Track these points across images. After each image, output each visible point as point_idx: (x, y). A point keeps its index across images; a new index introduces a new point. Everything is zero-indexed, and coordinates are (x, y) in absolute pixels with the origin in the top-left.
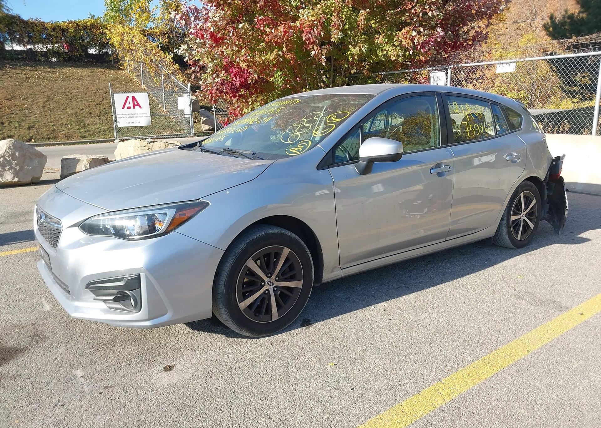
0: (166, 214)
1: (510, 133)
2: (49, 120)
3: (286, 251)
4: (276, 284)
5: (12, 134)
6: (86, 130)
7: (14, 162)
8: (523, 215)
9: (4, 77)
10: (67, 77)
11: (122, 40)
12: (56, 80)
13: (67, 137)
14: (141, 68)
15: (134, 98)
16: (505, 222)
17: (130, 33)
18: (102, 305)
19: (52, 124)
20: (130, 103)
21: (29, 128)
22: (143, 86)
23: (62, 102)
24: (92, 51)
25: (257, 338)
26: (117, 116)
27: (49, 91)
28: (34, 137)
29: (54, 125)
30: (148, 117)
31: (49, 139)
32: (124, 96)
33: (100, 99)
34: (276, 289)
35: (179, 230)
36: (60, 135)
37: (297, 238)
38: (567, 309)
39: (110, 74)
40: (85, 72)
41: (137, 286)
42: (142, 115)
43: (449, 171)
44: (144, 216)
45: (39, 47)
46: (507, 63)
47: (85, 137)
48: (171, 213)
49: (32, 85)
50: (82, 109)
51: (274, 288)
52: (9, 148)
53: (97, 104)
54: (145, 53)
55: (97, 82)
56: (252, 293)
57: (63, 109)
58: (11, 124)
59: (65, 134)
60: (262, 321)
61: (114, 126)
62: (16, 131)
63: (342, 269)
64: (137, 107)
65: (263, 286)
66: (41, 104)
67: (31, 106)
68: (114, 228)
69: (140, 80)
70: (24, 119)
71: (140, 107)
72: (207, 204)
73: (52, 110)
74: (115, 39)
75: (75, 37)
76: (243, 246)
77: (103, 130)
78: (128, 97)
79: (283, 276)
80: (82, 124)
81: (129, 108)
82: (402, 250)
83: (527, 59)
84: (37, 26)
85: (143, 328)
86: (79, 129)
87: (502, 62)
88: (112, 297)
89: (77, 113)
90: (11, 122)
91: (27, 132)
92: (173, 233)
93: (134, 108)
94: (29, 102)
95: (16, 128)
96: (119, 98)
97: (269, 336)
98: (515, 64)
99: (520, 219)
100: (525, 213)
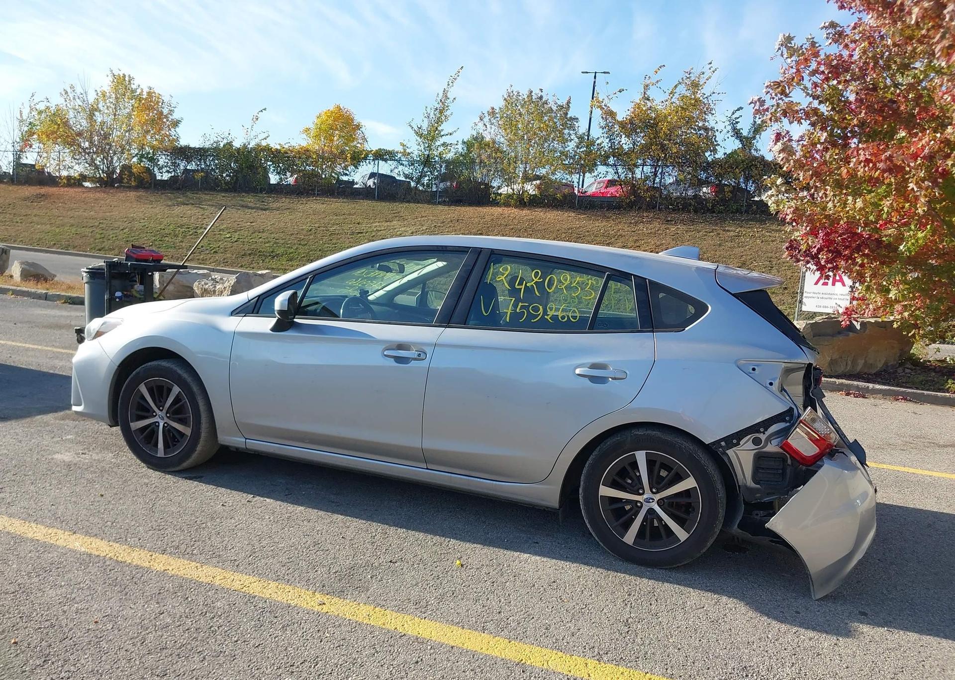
3: (176, 390)
4: (166, 420)
26: (805, 295)
34: (166, 425)
42: (843, 297)
43: (417, 359)
60: (148, 450)
61: (797, 309)
64: (838, 284)
65: (155, 416)
71: (844, 285)
79: (173, 414)
81: (825, 284)
93: (834, 284)
99: (639, 504)
100: (658, 497)
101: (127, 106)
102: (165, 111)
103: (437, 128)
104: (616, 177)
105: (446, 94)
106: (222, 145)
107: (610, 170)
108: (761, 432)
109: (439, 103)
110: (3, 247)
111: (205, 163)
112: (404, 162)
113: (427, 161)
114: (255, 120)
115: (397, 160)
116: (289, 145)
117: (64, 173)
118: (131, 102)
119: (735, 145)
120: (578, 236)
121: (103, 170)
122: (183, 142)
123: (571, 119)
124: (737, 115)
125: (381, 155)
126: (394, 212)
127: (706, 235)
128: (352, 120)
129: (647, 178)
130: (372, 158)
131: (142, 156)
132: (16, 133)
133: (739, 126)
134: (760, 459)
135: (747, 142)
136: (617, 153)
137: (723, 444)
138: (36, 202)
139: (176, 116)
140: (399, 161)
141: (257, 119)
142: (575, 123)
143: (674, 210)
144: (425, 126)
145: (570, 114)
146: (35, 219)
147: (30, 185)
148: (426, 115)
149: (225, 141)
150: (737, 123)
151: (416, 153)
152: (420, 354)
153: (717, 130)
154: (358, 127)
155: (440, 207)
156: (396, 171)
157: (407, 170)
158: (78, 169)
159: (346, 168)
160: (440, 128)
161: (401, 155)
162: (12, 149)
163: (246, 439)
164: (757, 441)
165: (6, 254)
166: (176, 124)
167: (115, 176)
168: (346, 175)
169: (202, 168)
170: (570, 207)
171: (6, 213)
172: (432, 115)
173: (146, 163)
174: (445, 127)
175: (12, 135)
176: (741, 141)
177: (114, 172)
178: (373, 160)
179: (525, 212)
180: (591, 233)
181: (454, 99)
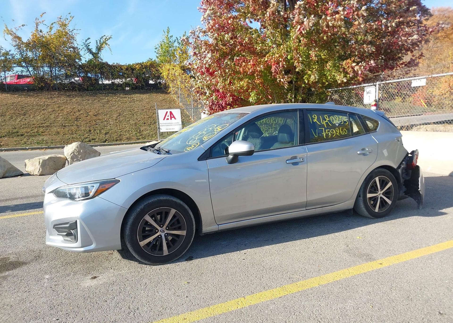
0: (93, 186)
1: (365, 134)
2: (118, 129)
3: (173, 211)
4: (166, 232)
5: (95, 138)
6: (140, 134)
7: (80, 156)
8: (380, 194)
9: (95, 101)
10: (133, 100)
11: (169, 74)
12: (126, 102)
13: (128, 139)
14: (179, 92)
15: (171, 113)
16: (361, 198)
17: (173, 69)
18: (61, 238)
19: (120, 131)
20: (168, 116)
21: (106, 134)
22: (180, 104)
23: (127, 116)
24: (151, 82)
25: (153, 265)
26: (160, 125)
27: (121, 109)
28: (108, 140)
29: (121, 131)
30: (180, 125)
31: (117, 140)
32: (165, 111)
33: (152, 114)
34: (166, 235)
35: (100, 196)
36: (124, 138)
37: (181, 202)
38: (374, 260)
39: (161, 97)
40: (144, 96)
41: (75, 227)
42: (176, 124)
43: (302, 162)
44: (83, 187)
45: (117, 81)
46: (419, 79)
47: (139, 139)
48: (96, 186)
49: (111, 105)
50: (140, 121)
51: (165, 234)
52: (77, 147)
53: (149, 117)
54: (182, 82)
55: (151, 102)
56: (149, 236)
57: (128, 121)
58: (95, 131)
59: (127, 138)
60: (156, 254)
61: (158, 131)
62: (97, 135)
63: (218, 225)
64: (173, 119)
65: (157, 232)
66: (115, 118)
67: (109, 119)
68: (70, 194)
69: (178, 100)
70: (103, 128)
71: (175, 119)
72: (119, 181)
73: (120, 122)
74: (164, 73)
75: (139, 73)
76: (142, 206)
77: (151, 134)
78: (167, 112)
79: (171, 227)
80: (138, 130)
81: (168, 119)
82: (268, 215)
83: (433, 76)
84: (117, 68)
85: (79, 252)
86: (136, 134)
87: (415, 78)
88: (65, 234)
89: (136, 123)
90: (95, 130)
91: (104, 136)
92: (97, 197)
93: (171, 119)
94: (108, 117)
95: (98, 134)
96: (161, 113)
97: (162, 265)
98: (425, 79)
99: (377, 197)
100: (382, 192)
108: (404, 161)
119: (91, 57)
124: (88, 42)
133: (90, 47)
135: (95, 55)
143: (67, 90)
150: (89, 46)
152: (303, 159)
153: (80, 49)
176: (92, 55)
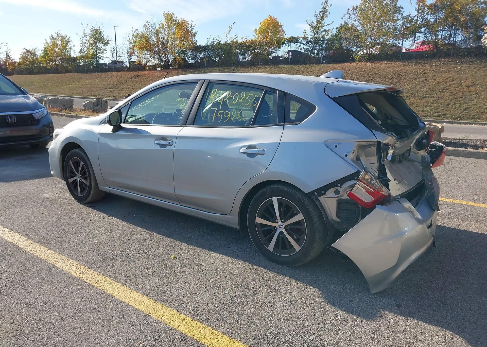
3: (82, 163)
51: (80, 179)
65: (76, 176)
79: (82, 175)
99: (275, 228)
100: (285, 224)
101: (173, 29)
102: (190, 29)
103: (321, 22)
104: (425, 39)
105: (327, 2)
106: (215, 44)
107: (422, 35)
108: (339, 187)
109: (322, 8)
110: (105, 100)
111: (208, 53)
112: (303, 43)
113: (316, 41)
114: (230, 29)
115: (300, 42)
116: (246, 39)
117: (148, 64)
118: (174, 26)
120: (399, 75)
121: (164, 62)
122: (198, 44)
123: (399, 7)
125: (292, 40)
126: (297, 70)
127: (480, 70)
128: (278, 23)
129: (445, 38)
130: (287, 42)
131: (180, 52)
132: (128, 47)
134: (340, 203)
136: (427, 25)
137: (316, 193)
138: (135, 79)
139: (194, 31)
140: (301, 42)
141: (231, 28)
142: (401, 10)
143: (461, 56)
144: (315, 21)
145: (398, 4)
146: (134, 87)
147: (135, 71)
148: (315, 15)
149: (217, 41)
151: (310, 37)
152: (170, 142)
154: (280, 26)
155: (322, 65)
156: (300, 48)
157: (306, 47)
158: (154, 61)
159: (274, 49)
160: (323, 22)
161: (302, 39)
162: (127, 55)
163: (109, 188)
164: (337, 192)
165: (106, 103)
166: (195, 34)
167: (169, 64)
168: (274, 53)
169: (206, 56)
170: (397, 59)
171: (123, 85)
172: (318, 15)
173: (183, 56)
174: (326, 21)
175: (127, 48)
177: (169, 62)
178: (288, 43)
179: (369, 64)
180: (407, 73)
181: (331, 5)
